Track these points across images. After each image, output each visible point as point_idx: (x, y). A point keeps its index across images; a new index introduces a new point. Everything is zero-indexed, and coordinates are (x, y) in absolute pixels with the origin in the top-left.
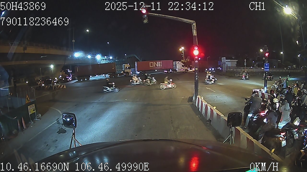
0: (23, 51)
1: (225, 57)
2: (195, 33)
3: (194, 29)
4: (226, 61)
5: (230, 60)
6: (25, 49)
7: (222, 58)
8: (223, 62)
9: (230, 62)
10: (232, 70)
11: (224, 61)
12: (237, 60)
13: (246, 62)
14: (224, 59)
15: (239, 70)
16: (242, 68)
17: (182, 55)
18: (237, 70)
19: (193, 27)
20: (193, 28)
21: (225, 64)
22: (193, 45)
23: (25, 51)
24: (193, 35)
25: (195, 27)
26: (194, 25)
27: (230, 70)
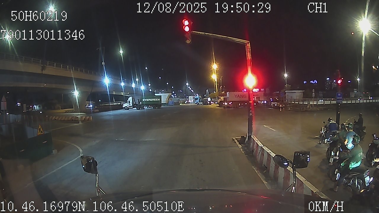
0: (41, 72)
3: (248, 52)
6: (43, 68)
25: (250, 48)
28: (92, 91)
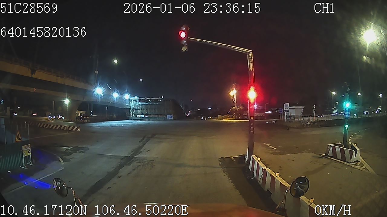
0: (31, 75)
1: (288, 104)
2: (251, 66)
3: (250, 62)
4: (289, 108)
5: (294, 107)
6: (33, 72)
7: (284, 104)
8: (285, 109)
9: (295, 109)
10: (297, 119)
11: (287, 109)
12: (303, 107)
13: (315, 108)
14: (287, 106)
15: (306, 120)
16: (310, 117)
17: (233, 100)
18: (303, 119)
19: (249, 58)
20: (248, 60)
21: (288, 111)
22: (249, 83)
23: (33, 75)
24: (249, 70)
25: (252, 58)
26: (250, 56)
27: (294, 119)
28: (84, 100)
